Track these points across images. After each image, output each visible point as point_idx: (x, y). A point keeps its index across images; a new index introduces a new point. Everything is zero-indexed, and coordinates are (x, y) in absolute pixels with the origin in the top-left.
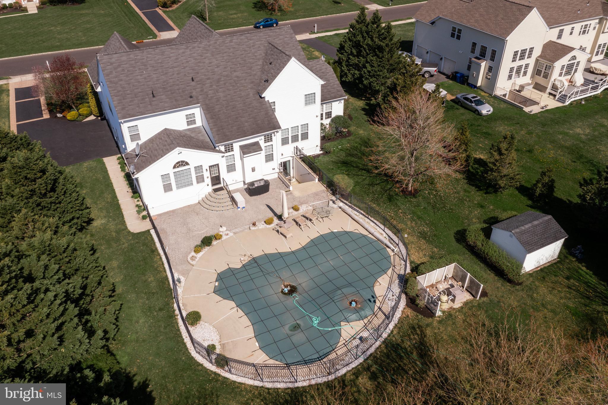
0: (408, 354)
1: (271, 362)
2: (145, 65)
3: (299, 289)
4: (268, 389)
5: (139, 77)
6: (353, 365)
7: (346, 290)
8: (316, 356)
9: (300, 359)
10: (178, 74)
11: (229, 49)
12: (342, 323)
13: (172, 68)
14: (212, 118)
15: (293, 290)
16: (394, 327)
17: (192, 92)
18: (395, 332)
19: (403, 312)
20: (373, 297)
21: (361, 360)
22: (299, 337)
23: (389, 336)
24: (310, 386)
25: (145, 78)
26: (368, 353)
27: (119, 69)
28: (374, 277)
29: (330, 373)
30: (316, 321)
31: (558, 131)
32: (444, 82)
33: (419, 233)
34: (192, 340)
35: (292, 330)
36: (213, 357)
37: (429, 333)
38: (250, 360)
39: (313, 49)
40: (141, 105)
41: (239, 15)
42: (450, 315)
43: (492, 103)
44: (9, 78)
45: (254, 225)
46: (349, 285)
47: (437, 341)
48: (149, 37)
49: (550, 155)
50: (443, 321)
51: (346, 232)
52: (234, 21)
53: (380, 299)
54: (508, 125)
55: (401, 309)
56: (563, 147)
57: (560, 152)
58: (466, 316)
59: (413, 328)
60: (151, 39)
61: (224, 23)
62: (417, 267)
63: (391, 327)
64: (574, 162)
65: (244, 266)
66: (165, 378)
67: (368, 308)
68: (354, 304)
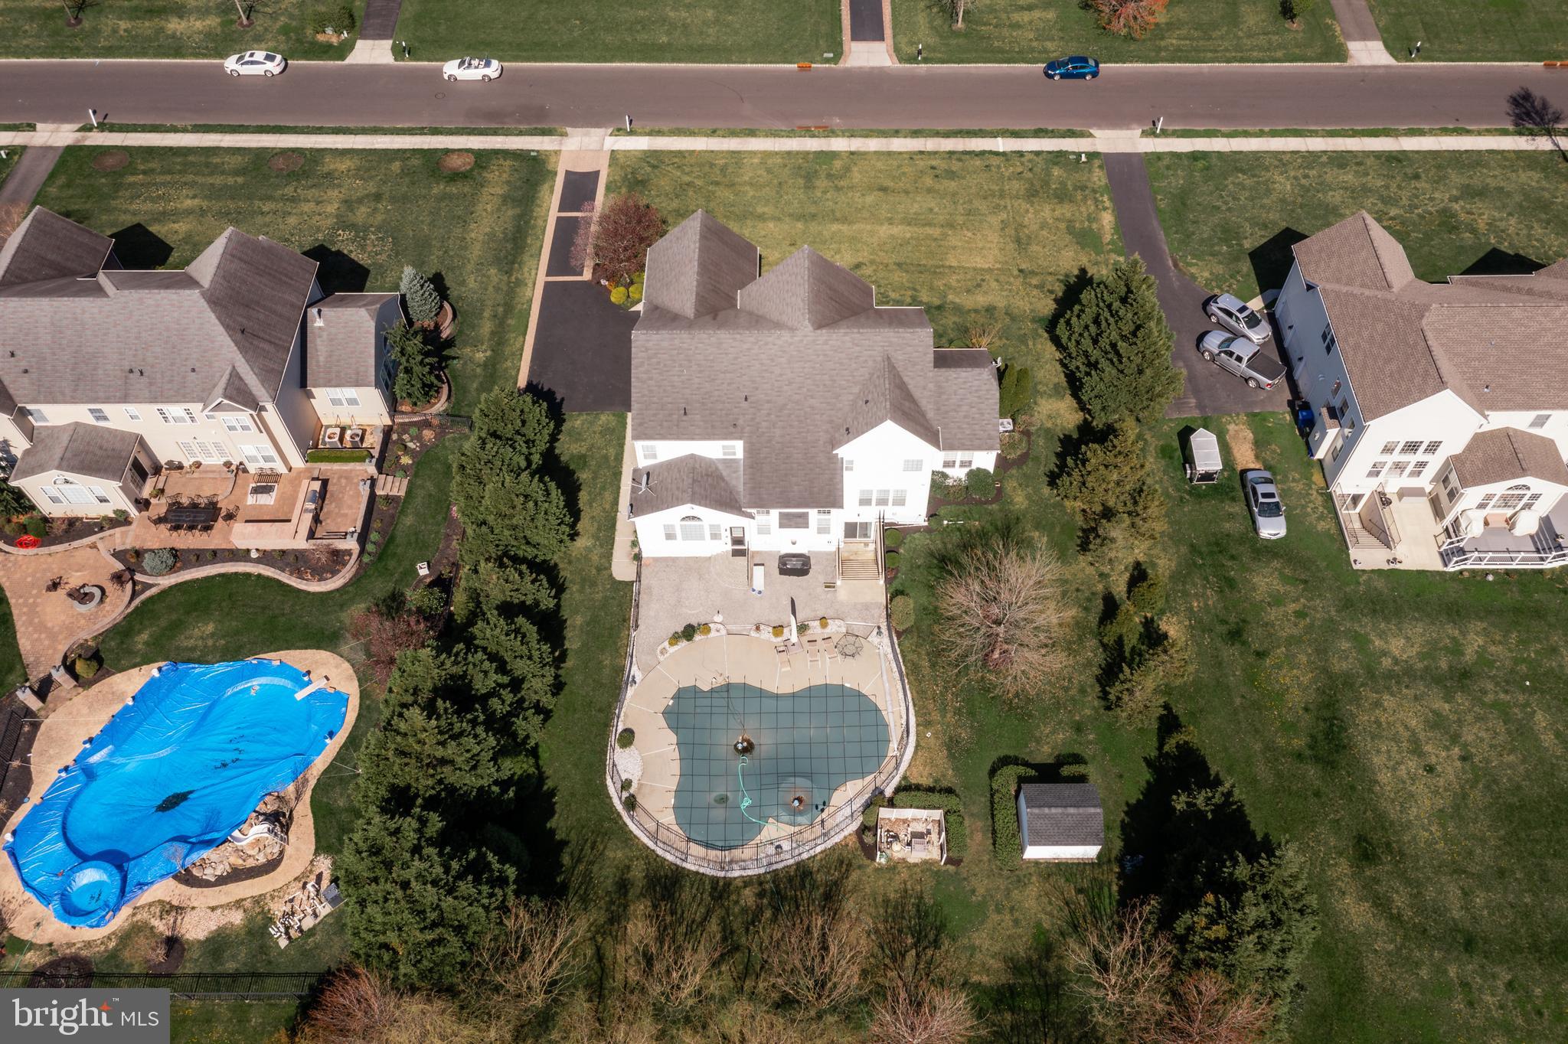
0: (814, 887)
1: (676, 828)
2: (690, 361)
3: (756, 752)
4: (657, 856)
5: (676, 378)
6: (750, 873)
7: (800, 781)
8: (720, 844)
9: (704, 839)
10: (729, 384)
11: (818, 355)
12: (771, 820)
13: (726, 372)
14: (752, 467)
15: (749, 749)
16: (822, 852)
17: (737, 419)
18: (818, 857)
19: (845, 837)
20: (824, 804)
21: (762, 871)
22: (718, 813)
23: (808, 859)
24: (697, 873)
25: (683, 382)
26: (775, 867)
28: (847, 776)
29: (723, 869)
30: (746, 803)
31: (1356, 632)
32: (1274, 413)
33: (951, 739)
34: (614, 765)
35: (716, 801)
36: (625, 795)
37: (854, 876)
38: (657, 816)
39: (1110, 199)
40: (665, 424)
41: (1036, 14)
42: (895, 867)
43: (1309, 510)
44: (564, 135)
45: (758, 628)
46: (810, 776)
47: (855, 890)
48: (826, 55)
49: (1285, 677)
50: (879, 870)
51: (859, 695)
52: (1015, 34)
53: (832, 809)
54: (1285, 579)
55: (846, 833)
56: (1325, 670)
57: (1305, 680)
58: (911, 876)
59: (842, 862)
60: (828, 61)
61: (989, 37)
62: (906, 788)
63: (819, 849)
64: (1306, 709)
65: (712, 690)
66: (573, 795)
67: (809, 815)
68: (796, 803)
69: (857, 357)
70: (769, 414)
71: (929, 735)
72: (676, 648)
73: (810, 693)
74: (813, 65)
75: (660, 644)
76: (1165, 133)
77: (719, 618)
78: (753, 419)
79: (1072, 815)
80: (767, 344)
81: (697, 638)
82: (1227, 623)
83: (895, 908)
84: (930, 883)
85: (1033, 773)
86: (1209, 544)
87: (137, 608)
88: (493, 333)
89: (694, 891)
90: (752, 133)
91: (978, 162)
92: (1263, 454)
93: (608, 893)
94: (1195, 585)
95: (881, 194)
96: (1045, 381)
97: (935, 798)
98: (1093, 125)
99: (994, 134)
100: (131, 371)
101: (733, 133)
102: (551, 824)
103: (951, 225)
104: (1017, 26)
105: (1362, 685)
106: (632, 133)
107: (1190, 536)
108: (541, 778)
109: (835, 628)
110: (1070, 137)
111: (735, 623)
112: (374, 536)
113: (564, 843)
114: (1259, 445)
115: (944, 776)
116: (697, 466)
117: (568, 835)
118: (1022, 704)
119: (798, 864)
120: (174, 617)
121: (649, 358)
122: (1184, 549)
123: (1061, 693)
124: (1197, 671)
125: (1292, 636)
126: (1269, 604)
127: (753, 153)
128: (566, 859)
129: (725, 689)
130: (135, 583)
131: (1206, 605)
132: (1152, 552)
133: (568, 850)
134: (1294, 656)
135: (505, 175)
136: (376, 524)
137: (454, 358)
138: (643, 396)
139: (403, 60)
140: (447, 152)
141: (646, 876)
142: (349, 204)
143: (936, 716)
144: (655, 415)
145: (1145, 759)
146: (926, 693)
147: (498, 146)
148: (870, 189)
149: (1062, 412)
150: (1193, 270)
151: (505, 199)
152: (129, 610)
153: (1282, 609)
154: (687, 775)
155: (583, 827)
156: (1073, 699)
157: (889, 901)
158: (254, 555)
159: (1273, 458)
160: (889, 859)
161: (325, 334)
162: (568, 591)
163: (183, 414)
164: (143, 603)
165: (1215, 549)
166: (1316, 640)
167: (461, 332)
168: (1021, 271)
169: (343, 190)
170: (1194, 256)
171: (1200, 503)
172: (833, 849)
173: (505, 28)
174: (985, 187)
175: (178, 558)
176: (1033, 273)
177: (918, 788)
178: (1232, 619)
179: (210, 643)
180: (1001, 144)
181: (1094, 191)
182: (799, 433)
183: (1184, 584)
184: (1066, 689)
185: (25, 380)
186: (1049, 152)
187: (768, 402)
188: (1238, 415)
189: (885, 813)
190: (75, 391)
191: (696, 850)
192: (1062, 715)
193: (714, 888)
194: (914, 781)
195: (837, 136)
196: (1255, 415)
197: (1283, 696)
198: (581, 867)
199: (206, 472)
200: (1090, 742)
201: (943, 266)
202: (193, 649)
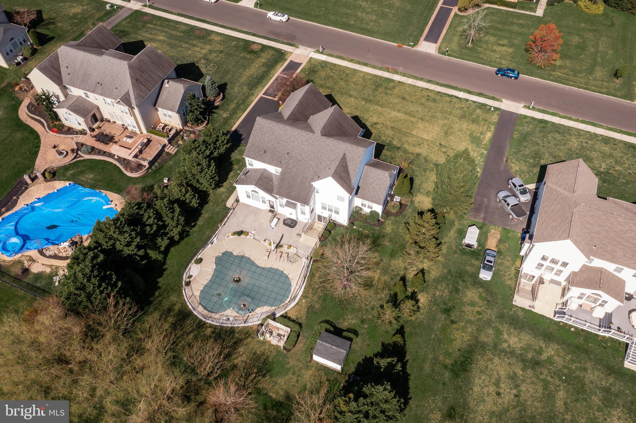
0: (233, 338)
1: (198, 298)
2: (273, 134)
3: (240, 283)
4: (187, 305)
5: (266, 138)
6: (214, 323)
7: (249, 299)
8: (210, 309)
9: (205, 305)
10: (284, 146)
11: (319, 146)
12: (231, 308)
13: (284, 142)
14: (281, 179)
15: (238, 281)
16: (242, 327)
17: (282, 160)
18: (240, 328)
19: (253, 325)
20: (252, 310)
21: (218, 324)
22: (215, 299)
23: (237, 327)
24: (196, 316)
25: (268, 141)
26: (223, 325)
27: (261, 130)
28: (266, 304)
29: (205, 318)
30: (226, 299)
31: (499, 328)
32: (514, 231)
33: (311, 305)
34: (190, 269)
35: (217, 294)
36: (188, 280)
37: (249, 340)
38: (194, 291)
39: (494, 128)
40: (257, 154)
41: (504, 48)
42: (265, 343)
43: (507, 274)
44: (297, 47)
45: (265, 240)
46: (253, 298)
47: (247, 344)
48: (410, 43)
49: (458, 335)
50: (259, 341)
51: (287, 277)
52: (491, 54)
53: (254, 313)
54: (480, 297)
55: (255, 323)
56: (476, 338)
57: (465, 339)
58: (269, 348)
59: (247, 333)
60: (410, 46)
61: (480, 53)
62: (284, 316)
63: (242, 325)
64: (459, 350)
65: (237, 256)
66: (171, 273)
67: (245, 312)
68: (242, 306)
69: (333, 151)
70: (294, 162)
71: (304, 301)
72: (233, 237)
73: (270, 270)
74: (403, 46)
75: (228, 233)
76: (534, 109)
77: (253, 232)
78: (288, 162)
79: (334, 349)
80: (302, 136)
81: (242, 236)
82: (446, 305)
83: (257, 357)
84: (274, 353)
85: (332, 329)
86: (457, 272)
87: (74, 162)
88: (234, 109)
89: (192, 322)
90: (366, 65)
91: (448, 99)
92: (500, 246)
93: (164, 311)
94: (442, 286)
95: (402, 100)
96: (425, 188)
97: (291, 324)
98: (503, 98)
99: (460, 90)
100: (98, 83)
101: (359, 63)
102: (159, 280)
103: (422, 120)
104: (494, 51)
105: (489, 350)
106: (322, 53)
107: (451, 266)
108: (164, 263)
109: (292, 251)
110: (492, 99)
111: (258, 236)
112: (156, 164)
113: (159, 288)
114: (500, 241)
115: (301, 318)
116: (265, 173)
117: (162, 286)
118: (346, 304)
119: (232, 327)
120: (83, 169)
121: (260, 128)
122: (445, 271)
123: (363, 306)
124: (423, 318)
125: (470, 320)
126: (468, 304)
127: (362, 72)
128: (157, 293)
129: (241, 257)
130: (77, 154)
131: (442, 295)
132: (431, 267)
133: (159, 291)
134: (467, 328)
135: (269, 56)
136: (159, 160)
137: (216, 113)
138: (253, 141)
139: (257, 8)
140: (254, 43)
141: (179, 310)
142: (211, 52)
143: (310, 295)
144: (254, 150)
145: (383, 343)
146: (311, 286)
147: (272, 45)
148: (399, 97)
149: (425, 202)
150: (512, 165)
151: (264, 64)
152: (72, 162)
153: (473, 308)
154: (212, 281)
155: (168, 285)
156: (367, 310)
157: (256, 353)
158: (116, 157)
159: (503, 249)
160: (264, 339)
161: (167, 90)
162: (208, 204)
163: (110, 102)
164: (77, 161)
165: (458, 275)
166: (479, 325)
167: (222, 105)
168: (440, 144)
169: (212, 47)
170: (516, 160)
171: (463, 256)
172: (247, 327)
173: (297, 5)
174: (445, 109)
175: (93, 150)
176: (445, 147)
177: (289, 319)
178: (450, 304)
179: (89, 181)
180: (461, 95)
181: (490, 123)
182: (303, 172)
183: (438, 283)
184: (366, 305)
185: (68, 77)
186: (480, 103)
187: (295, 157)
188: (498, 227)
189: (270, 321)
190: (80, 84)
191: (200, 309)
192: (359, 314)
193: (199, 323)
194: (289, 316)
195: (398, 74)
196: (505, 229)
197: (453, 341)
198: (160, 298)
199: (116, 125)
200: (364, 328)
201: (410, 133)
202: (83, 181)
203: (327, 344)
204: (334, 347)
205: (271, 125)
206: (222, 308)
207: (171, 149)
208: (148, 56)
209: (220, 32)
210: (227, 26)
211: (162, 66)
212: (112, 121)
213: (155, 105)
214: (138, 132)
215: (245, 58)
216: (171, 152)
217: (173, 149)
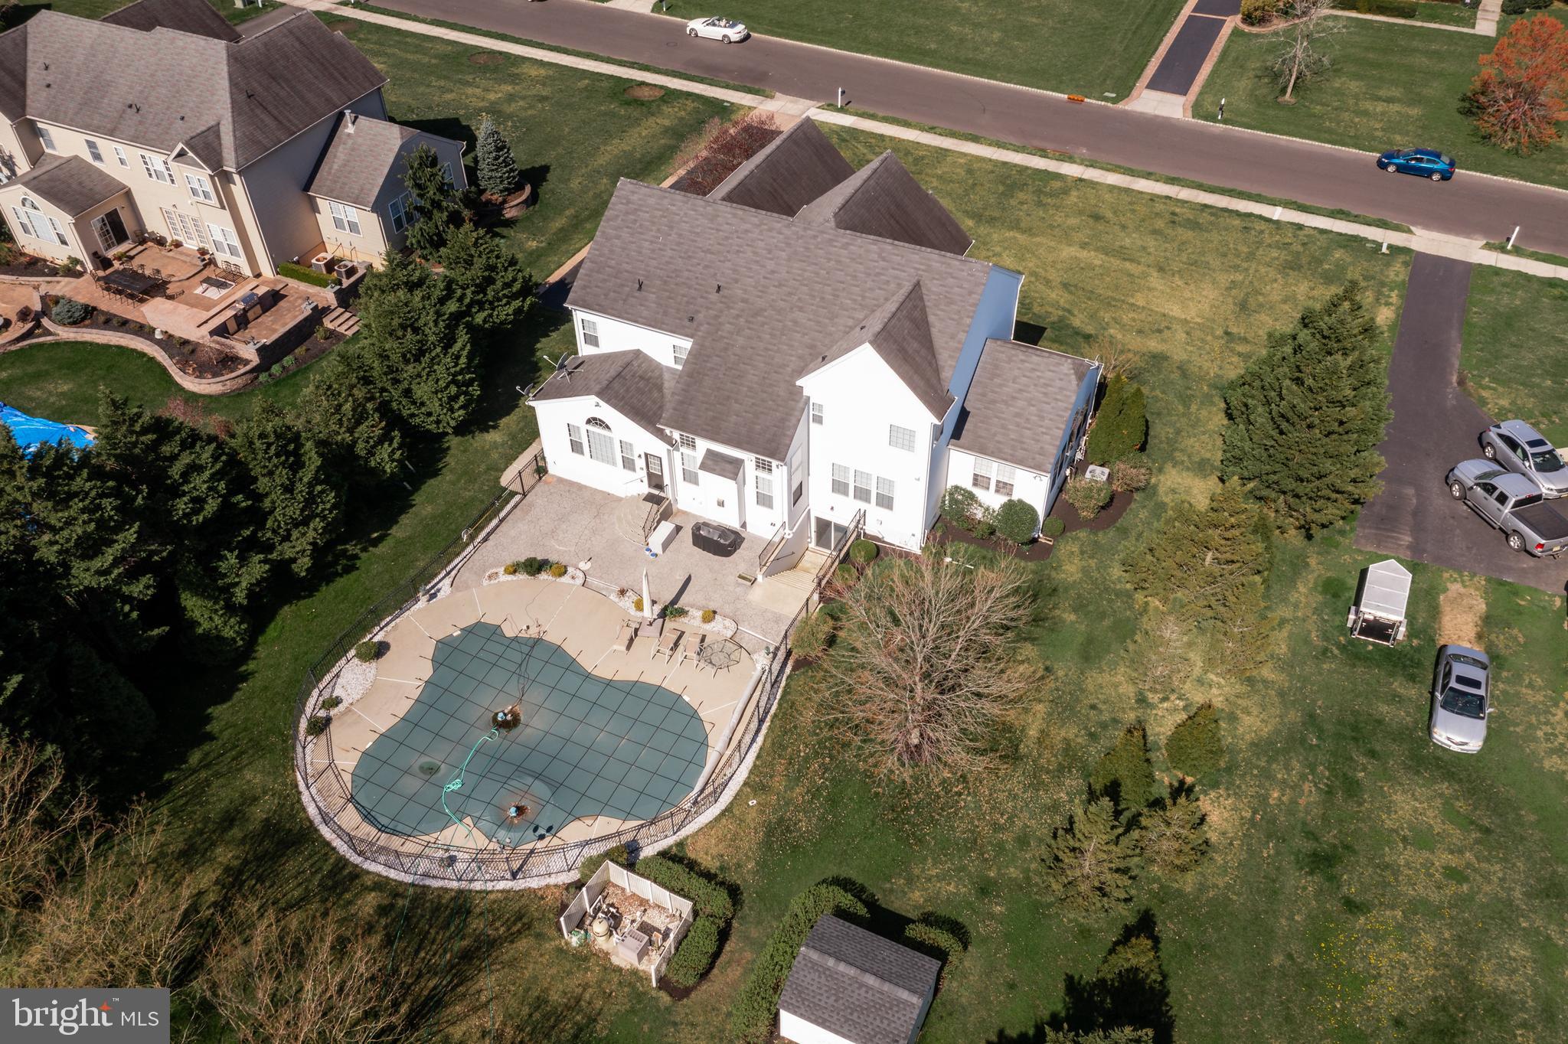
0: (460, 933)
1: (347, 778)
2: (671, 228)
3: (515, 732)
4: (299, 801)
5: (646, 244)
6: (393, 874)
7: (540, 789)
8: (384, 821)
9: (369, 806)
10: (706, 267)
11: (829, 260)
12: (468, 820)
13: (708, 251)
15: (510, 724)
16: (502, 891)
17: (698, 312)
18: (492, 897)
19: (548, 886)
20: (549, 829)
21: (409, 879)
22: (411, 784)
23: (480, 892)
24: (328, 844)
25: (653, 251)
26: (428, 882)
27: (631, 217)
28: (605, 807)
29: (360, 854)
30: (455, 786)
31: (1548, 938)
32: (1536, 590)
33: (781, 820)
34: (337, 675)
35: (421, 768)
36: (322, 713)
37: (523, 944)
38: (337, 754)
39: (1400, 296)
40: (612, 294)
41: (1395, 107)
42: (586, 959)
43: (1540, 734)
44: (772, 97)
45: (623, 592)
46: (556, 786)
47: (512, 964)
48: (1107, 94)
49: (1383, 957)
50: (562, 952)
51: (694, 715)
52: (1357, 120)
53: (556, 842)
54: (1449, 812)
55: (552, 880)
56: (1462, 975)
57: (1417, 977)
58: (599, 983)
59: (520, 918)
60: (1106, 99)
61: (1322, 117)
62: (673, 857)
63: (502, 885)
64: (1398, 1023)
65: (516, 639)
66: (266, 688)
67: (518, 835)
68: (512, 812)
69: (878, 274)
70: (738, 316)
71: (752, 802)
72: (510, 578)
73: (633, 690)
74: (1086, 100)
75: (496, 566)
76: (1517, 251)
77: (583, 566)
78: (717, 317)
80: (770, 230)
81: (543, 576)
82: (1317, 839)
83: (546, 1017)
84: (621, 1004)
85: (862, 910)
86: (1340, 722)
87: (22, 349)
88: (561, 230)
89: (307, 865)
90: (975, 139)
91: (1237, 222)
92: (1493, 637)
93: (206, 820)
94: (1288, 768)
95: (1091, 221)
97: (698, 884)
98: (1415, 224)
99: (1273, 203)
100: (130, 106)
101: (953, 135)
102: (215, 711)
103: (1161, 269)
104: (1365, 113)
105: (1524, 1025)
106: (842, 110)
107: (1314, 701)
108: (247, 652)
109: (720, 628)
110: (1378, 226)
111: (601, 578)
113: (211, 737)
114: (1488, 622)
115: (739, 866)
116: (636, 364)
117: (221, 732)
118: (917, 820)
119: (460, 892)
120: (44, 368)
121: (627, 213)
122: (1294, 716)
123: (987, 830)
124: (1228, 887)
125: (1425, 901)
126: (1404, 839)
127: (965, 155)
128: (195, 758)
129: (531, 643)
130: (38, 325)
131: (1294, 802)
132: (1240, 701)
133: (206, 747)
134: (1415, 931)
135: (683, 113)
136: (300, 351)
138: (601, 255)
139: (659, 13)
140: (642, 84)
141: (267, 820)
143: (779, 783)
144: (605, 281)
145: (1070, 979)
146: (785, 748)
147: (697, 91)
148: (1081, 213)
149: (1195, 491)
150: (1485, 394)
151: (666, 131)
152: (13, 348)
153: (1426, 854)
154: (411, 722)
155: (245, 729)
156: (1000, 847)
157: (546, 1002)
158: (158, 336)
159: (1507, 646)
160: (586, 943)
161: (350, 142)
162: (439, 478)
163: (161, 168)
164: (31, 346)
165: (1348, 732)
166: (1466, 923)
167: (528, 218)
168: (1227, 333)
170: (1494, 379)
171: (1354, 666)
172: (520, 894)
173: (775, 7)
174: (1231, 246)
175: (87, 315)
176: (1245, 340)
177: (692, 866)
178: (1330, 837)
179: (52, 400)
180: (1277, 213)
181: (1383, 284)
182: (767, 349)
183: (1271, 760)
184: (997, 828)
185: (44, 93)
186: (1341, 234)
187: (744, 301)
188: (1473, 575)
189: (617, 874)
191: (350, 818)
192: (973, 865)
193: (332, 874)
194: (692, 855)
195: (1074, 162)
196: (1502, 583)
197: (1364, 983)
198: (203, 775)
199: (181, 253)
200: (992, 916)
201: (1123, 301)
202: (31, 399)
203: (842, 967)
204: (870, 980)
205: (666, 202)
206: (436, 816)
207: (341, 323)
208: (298, 39)
209: (546, 59)
210: (570, 47)
211: (342, 74)
212: (169, 240)
213: (307, 187)
214: (247, 271)
215: (612, 114)
216: (342, 330)
217: (351, 323)
